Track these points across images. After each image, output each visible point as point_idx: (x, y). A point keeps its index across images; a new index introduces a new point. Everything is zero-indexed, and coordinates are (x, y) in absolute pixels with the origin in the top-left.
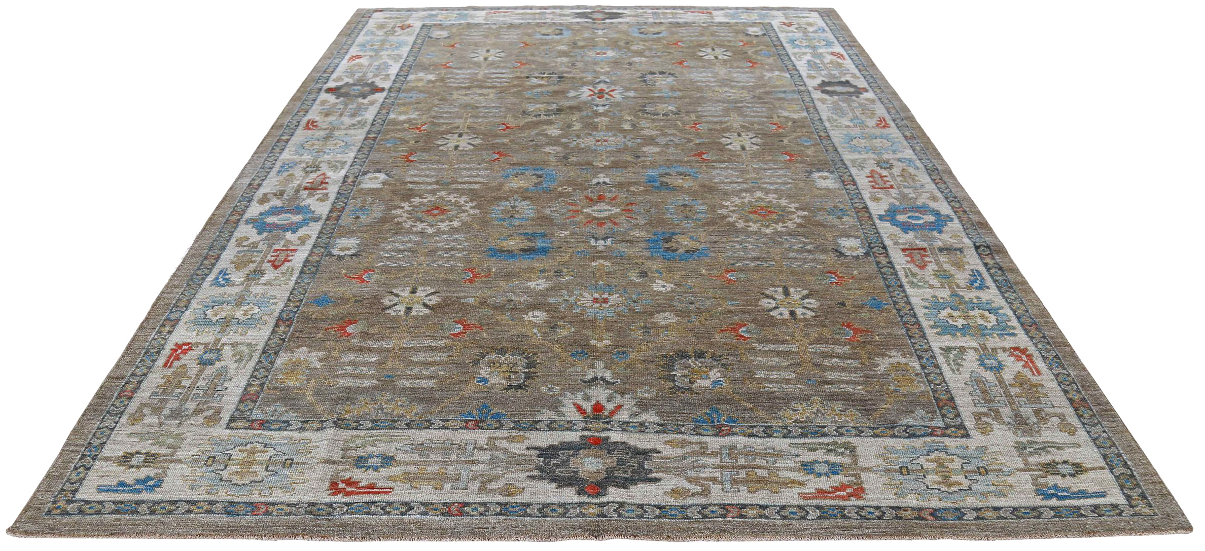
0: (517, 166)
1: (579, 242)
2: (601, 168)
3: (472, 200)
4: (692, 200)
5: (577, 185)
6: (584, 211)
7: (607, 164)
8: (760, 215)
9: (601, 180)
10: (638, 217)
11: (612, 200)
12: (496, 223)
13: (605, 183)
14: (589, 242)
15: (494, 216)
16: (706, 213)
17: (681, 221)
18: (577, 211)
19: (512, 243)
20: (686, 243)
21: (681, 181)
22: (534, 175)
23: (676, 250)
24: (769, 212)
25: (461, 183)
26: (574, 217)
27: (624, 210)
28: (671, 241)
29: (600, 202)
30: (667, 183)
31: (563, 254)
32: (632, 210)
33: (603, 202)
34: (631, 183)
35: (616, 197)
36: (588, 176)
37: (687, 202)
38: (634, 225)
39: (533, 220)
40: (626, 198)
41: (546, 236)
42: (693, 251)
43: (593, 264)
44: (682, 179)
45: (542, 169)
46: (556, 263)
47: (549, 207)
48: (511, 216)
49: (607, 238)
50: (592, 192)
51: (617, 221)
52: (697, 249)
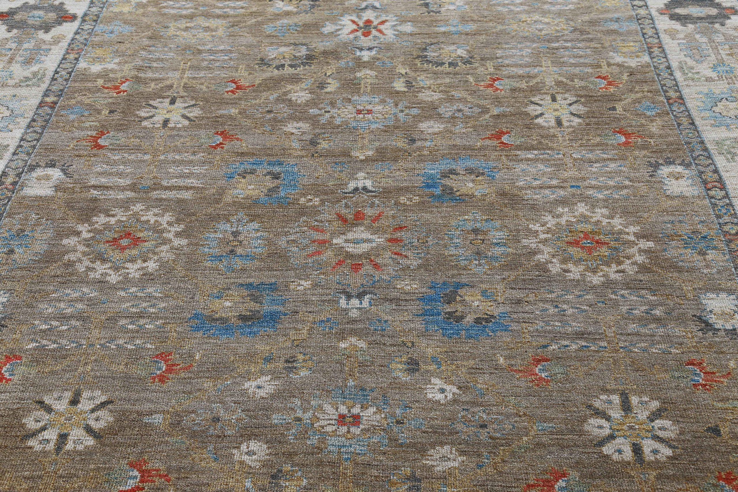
0: (246, 158)
1: (324, 301)
2: (361, 161)
3: (178, 221)
4: (486, 220)
5: (326, 194)
6: (335, 241)
7: (370, 153)
8: (583, 248)
9: (360, 185)
10: (409, 254)
11: (374, 221)
12: (208, 264)
13: (365, 189)
14: (338, 302)
15: (206, 250)
16: (505, 245)
17: (470, 260)
18: (324, 242)
19: (228, 304)
20: (476, 303)
21: (471, 185)
22: (269, 173)
23: (462, 317)
24: (597, 242)
25: (167, 188)
26: (319, 253)
27: (390, 240)
28: (455, 300)
29: (357, 225)
30: (451, 189)
31: (300, 326)
32: (401, 241)
33: (362, 224)
34: (401, 189)
35: (380, 215)
36: (343, 175)
37: (478, 225)
38: (403, 270)
39: (261, 260)
40: (393, 217)
41: (277, 289)
42: (487, 321)
43: (343, 345)
44: (473, 181)
45: (280, 164)
46: (289, 344)
47: (286, 234)
48: (232, 251)
49: (364, 293)
50: (347, 206)
51: (379, 261)
52: (492, 316)
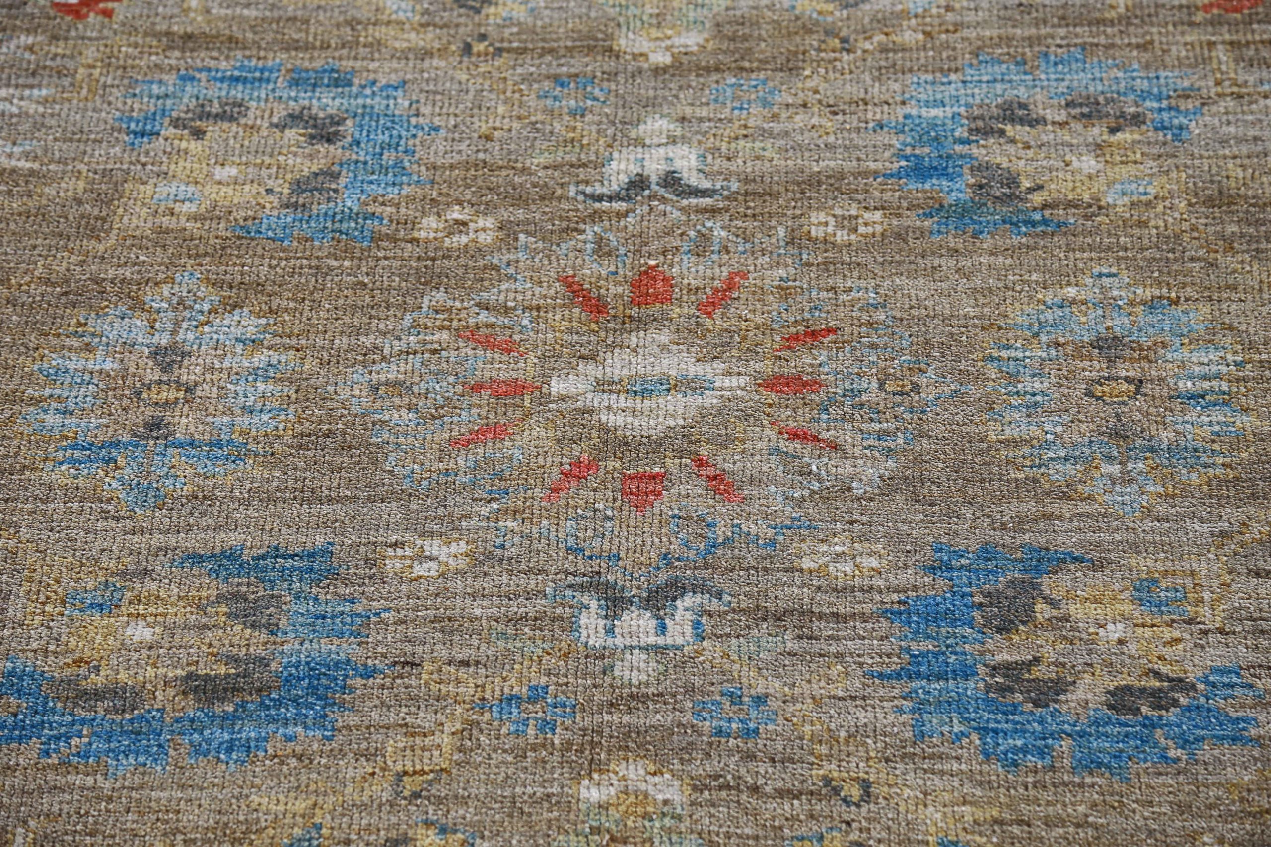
0: (202, 59)
1: (516, 621)
2: (658, 71)
4: (1151, 305)
5: (521, 201)
6: (557, 387)
7: (691, 40)
9: (654, 167)
10: (846, 436)
11: (708, 307)
12: (62, 476)
13: (671, 180)
14: (572, 626)
15: (52, 419)
16: (1226, 401)
17: (1089, 464)
18: (516, 389)
19: (141, 632)
20: (1115, 631)
21: (1089, 163)
22: (295, 118)
23: (1059, 687)
26: (497, 432)
27: (772, 383)
28: (1028, 617)
29: (641, 324)
30: (1012, 181)
31: (424, 719)
32: (815, 385)
33: (661, 321)
34: (814, 181)
35: (730, 285)
36: (587, 127)
37: (1119, 323)
38: (824, 497)
39: (271, 459)
40: (785, 292)
41: (333, 575)
42: (1160, 700)
43: (592, 793)
44: (1098, 148)
45: (340, 81)
46: (382, 790)
47: (368, 357)
48: (154, 425)
49: (675, 589)
50: (602, 249)
51: (730, 462)
52: (1179, 683)
